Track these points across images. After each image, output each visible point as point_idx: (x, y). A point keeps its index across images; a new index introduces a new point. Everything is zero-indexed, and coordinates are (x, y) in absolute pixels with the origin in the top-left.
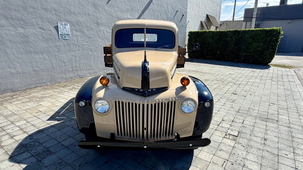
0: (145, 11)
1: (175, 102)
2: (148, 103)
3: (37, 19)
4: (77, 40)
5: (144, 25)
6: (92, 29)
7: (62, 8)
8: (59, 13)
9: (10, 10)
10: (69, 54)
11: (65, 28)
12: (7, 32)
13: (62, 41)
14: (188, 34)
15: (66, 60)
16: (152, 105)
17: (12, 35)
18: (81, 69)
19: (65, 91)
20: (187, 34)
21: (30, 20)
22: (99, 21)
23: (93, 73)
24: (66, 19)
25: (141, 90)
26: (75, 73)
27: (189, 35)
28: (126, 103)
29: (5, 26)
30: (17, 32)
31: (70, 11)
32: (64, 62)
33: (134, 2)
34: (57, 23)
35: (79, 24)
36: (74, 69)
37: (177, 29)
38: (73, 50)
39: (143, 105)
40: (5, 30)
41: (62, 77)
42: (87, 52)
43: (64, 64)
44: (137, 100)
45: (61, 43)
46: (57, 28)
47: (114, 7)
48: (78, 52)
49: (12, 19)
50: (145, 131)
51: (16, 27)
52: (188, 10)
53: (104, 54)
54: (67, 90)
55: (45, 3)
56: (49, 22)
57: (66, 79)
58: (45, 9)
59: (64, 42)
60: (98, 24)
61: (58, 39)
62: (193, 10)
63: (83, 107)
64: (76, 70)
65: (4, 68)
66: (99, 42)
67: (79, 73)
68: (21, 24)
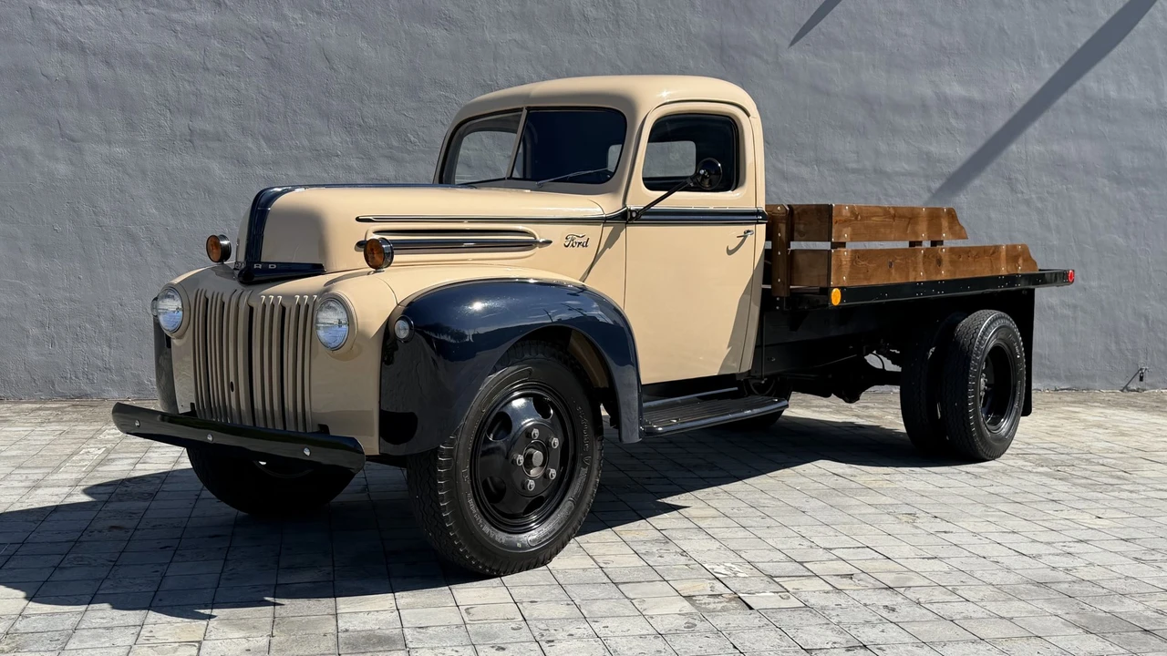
1: (308, 307)
5: (526, 97)
9: (364, 97)
16: (252, 310)
21: (425, 130)
25: (241, 266)
28: (211, 303)
40: (336, 167)
44: (227, 294)
68: (391, 147)
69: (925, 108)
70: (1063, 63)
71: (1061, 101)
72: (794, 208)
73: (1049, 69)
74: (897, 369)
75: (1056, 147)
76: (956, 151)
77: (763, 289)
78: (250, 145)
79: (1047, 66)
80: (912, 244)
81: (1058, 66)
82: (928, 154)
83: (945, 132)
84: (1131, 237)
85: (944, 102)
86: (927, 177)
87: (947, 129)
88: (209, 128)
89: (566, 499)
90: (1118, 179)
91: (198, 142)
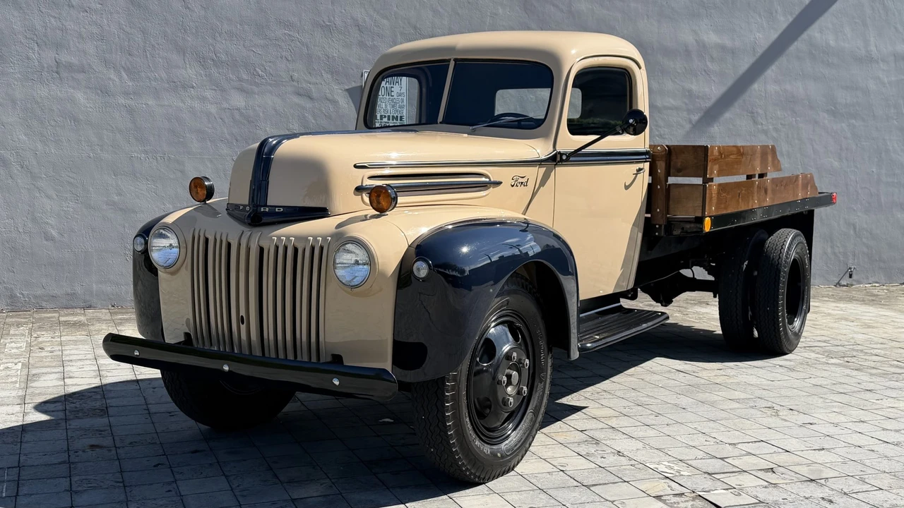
1: (322, 248)
2: (250, 244)
3: (293, 61)
5: (451, 49)
7: (387, 19)
8: (373, 40)
9: (217, 35)
12: (197, 105)
16: (261, 250)
17: (209, 114)
21: (270, 64)
25: (246, 209)
28: (212, 242)
29: (193, 87)
30: (225, 105)
31: (415, 28)
34: (362, 74)
39: (241, 249)
40: (192, 98)
44: (233, 234)
49: (218, 63)
50: (243, 327)
51: (223, 90)
55: (330, 7)
56: (332, 73)
58: (327, 25)
63: (142, 252)
68: (240, 80)
69: (688, 53)
70: (794, 16)
71: (792, 48)
72: (672, 148)
73: (784, 21)
74: (711, 278)
75: (788, 87)
76: (712, 89)
77: (646, 218)
78: (112, 76)
79: (782, 19)
80: (749, 177)
81: (791, 19)
82: (690, 91)
83: (703, 73)
84: (844, 161)
85: (703, 47)
86: (689, 111)
87: (705, 71)
88: (74, 60)
89: (528, 411)
90: (834, 113)
91: (64, 74)
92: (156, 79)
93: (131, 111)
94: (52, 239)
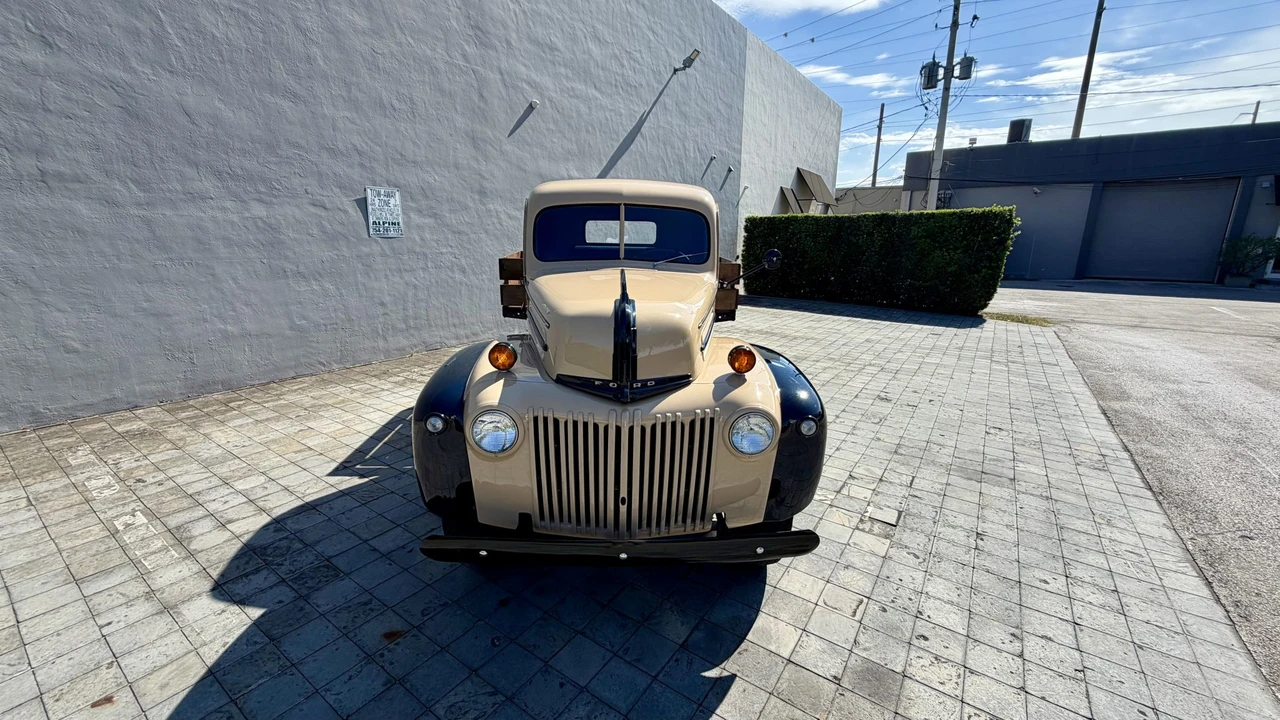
0: (620, 157)
1: (712, 420)
2: (631, 424)
3: (306, 177)
4: (422, 239)
5: (619, 195)
6: (466, 208)
7: (380, 146)
8: (370, 162)
9: (229, 151)
10: (397, 279)
11: (387, 204)
12: (219, 215)
13: (376, 242)
14: (744, 223)
15: (387, 299)
16: (643, 429)
17: (232, 224)
18: (430, 326)
19: (383, 390)
20: (742, 224)
21: (285, 179)
22: (486, 184)
23: (467, 337)
24: (392, 178)
25: (611, 385)
26: (412, 335)
27: (746, 229)
28: (566, 423)
29: (212, 199)
30: (247, 215)
31: (402, 155)
32: (383, 304)
33: (588, 131)
34: (365, 190)
35: (429, 193)
36: (412, 323)
37: (715, 208)
38: (408, 268)
39: (618, 430)
40: (212, 208)
41: (374, 348)
42: (450, 273)
43: (380, 310)
44: (601, 414)
45: (376, 249)
46: (362, 204)
47: (528, 145)
48: (422, 276)
49: (234, 177)
50: (623, 509)
52: (745, 157)
53: (501, 278)
54: (389, 386)
55: (332, 133)
56: (340, 188)
57: (387, 353)
58: (331, 148)
59: (384, 247)
60: (482, 193)
61: (367, 237)
62: (758, 155)
63: (439, 433)
64: (416, 328)
65: (205, 321)
66: (487, 245)
67: (426, 335)
68: (259, 192)
78: (118, 187)
88: (64, 169)
91: (53, 183)
92: (170, 191)
93: (147, 222)
94: (76, 351)
